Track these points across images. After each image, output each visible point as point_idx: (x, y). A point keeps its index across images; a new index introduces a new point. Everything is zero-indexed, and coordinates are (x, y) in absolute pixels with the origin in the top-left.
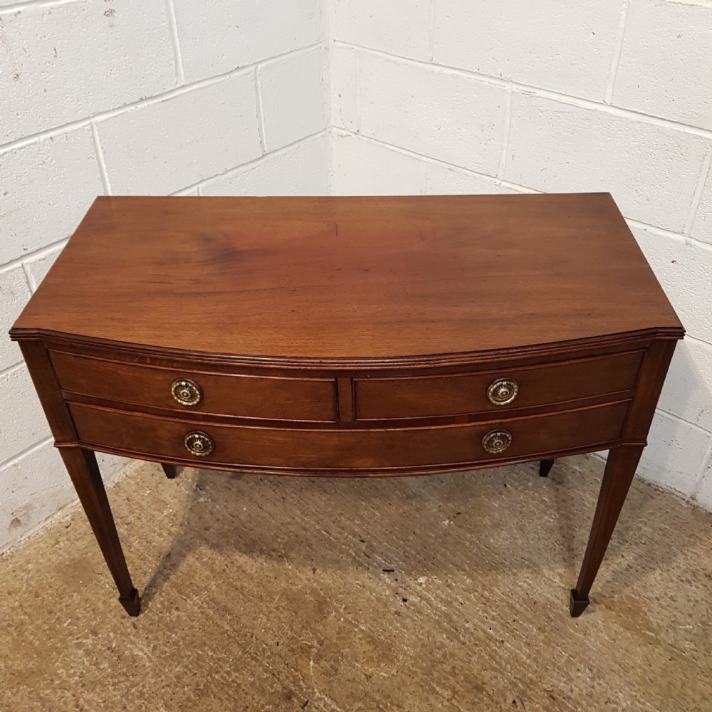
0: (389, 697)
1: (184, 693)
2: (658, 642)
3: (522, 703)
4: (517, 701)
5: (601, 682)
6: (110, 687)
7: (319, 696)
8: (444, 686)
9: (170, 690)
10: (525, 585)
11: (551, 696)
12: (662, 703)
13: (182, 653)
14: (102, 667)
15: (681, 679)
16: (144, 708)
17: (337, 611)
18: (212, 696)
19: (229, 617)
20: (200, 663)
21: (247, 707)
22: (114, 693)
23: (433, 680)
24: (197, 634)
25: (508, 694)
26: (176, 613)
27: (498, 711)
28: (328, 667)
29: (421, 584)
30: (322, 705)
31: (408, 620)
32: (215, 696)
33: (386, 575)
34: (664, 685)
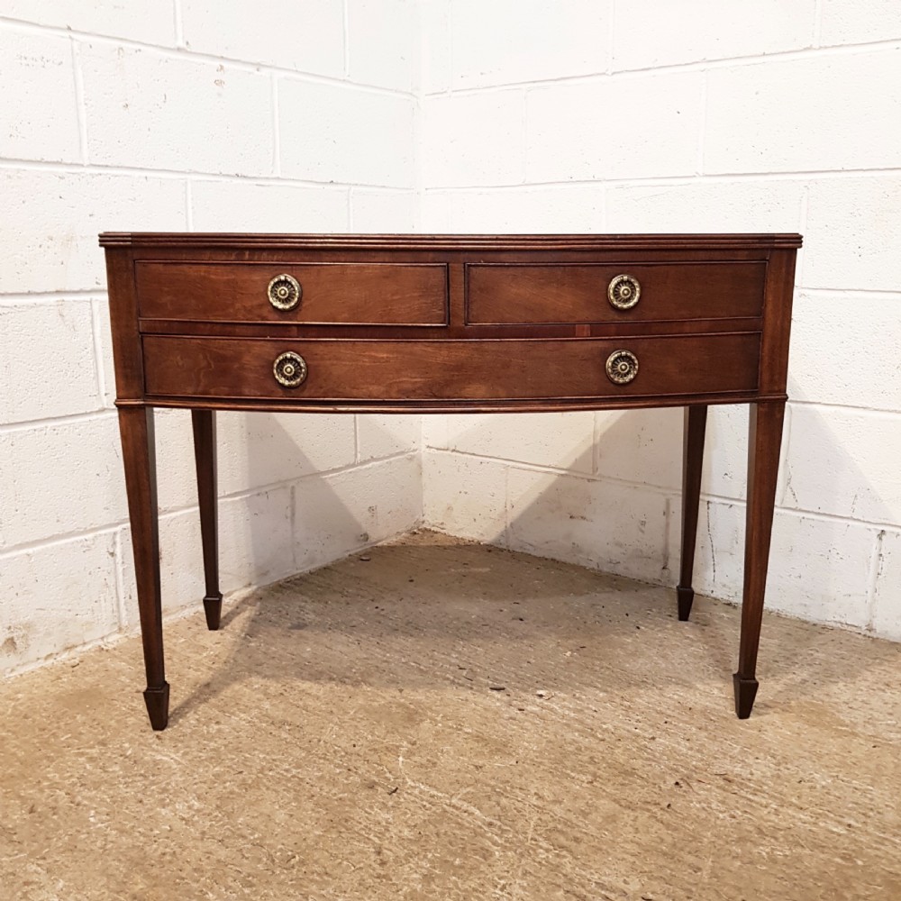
0: (508, 782)
1: (225, 788)
2: (855, 735)
3: (688, 784)
4: (681, 782)
5: (789, 766)
6: (121, 786)
7: (413, 784)
8: (581, 772)
9: (205, 786)
10: (676, 697)
11: (725, 779)
12: (872, 779)
13: (223, 757)
14: (111, 770)
15: (893, 762)
16: (168, 801)
17: (432, 719)
18: (264, 789)
19: (287, 727)
20: (248, 763)
21: (313, 796)
22: (125, 790)
23: (566, 767)
24: (244, 742)
25: (668, 777)
26: (216, 727)
27: (657, 790)
28: (424, 761)
29: (541, 696)
30: (416, 792)
31: (526, 724)
32: (268, 789)
33: (495, 692)
34: (872, 766)
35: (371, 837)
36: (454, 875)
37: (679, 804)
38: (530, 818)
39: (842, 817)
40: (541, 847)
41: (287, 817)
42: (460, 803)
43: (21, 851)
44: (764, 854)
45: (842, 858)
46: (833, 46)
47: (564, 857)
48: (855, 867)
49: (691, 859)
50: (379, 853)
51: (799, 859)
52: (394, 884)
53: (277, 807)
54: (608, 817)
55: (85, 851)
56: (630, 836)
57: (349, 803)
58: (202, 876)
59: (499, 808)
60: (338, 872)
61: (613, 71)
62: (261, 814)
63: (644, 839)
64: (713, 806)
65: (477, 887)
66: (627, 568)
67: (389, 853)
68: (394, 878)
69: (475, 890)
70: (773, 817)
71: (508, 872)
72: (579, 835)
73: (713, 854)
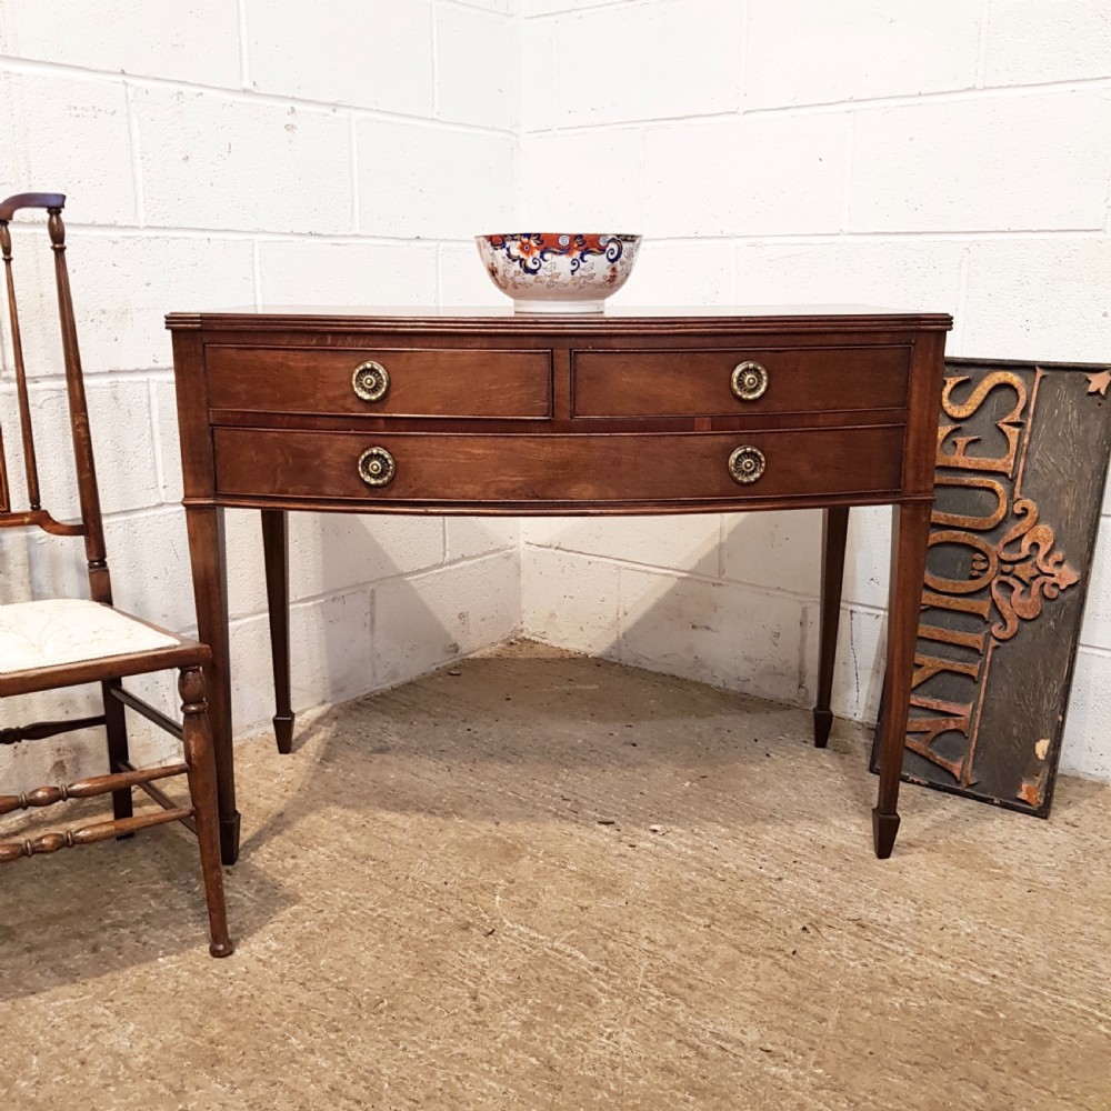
0: (616, 924)
1: (304, 928)
2: (1008, 878)
3: (816, 929)
4: (809, 927)
5: (931, 911)
7: (511, 926)
8: (698, 915)
10: (808, 833)
11: (858, 925)
12: (1023, 927)
14: (178, 907)
15: (1048, 908)
16: (242, 940)
17: (533, 856)
18: (347, 929)
19: (371, 863)
20: (329, 901)
21: (401, 937)
23: (681, 910)
24: (323, 878)
25: (794, 922)
26: (292, 861)
27: (782, 936)
28: (523, 901)
29: (655, 831)
30: (515, 934)
31: (638, 861)
32: (352, 929)
33: (603, 826)
34: (1024, 912)
35: (466, 981)
36: (557, 1022)
37: (805, 951)
38: (641, 964)
39: (987, 967)
40: (652, 995)
41: (374, 960)
42: (563, 946)
43: (86, 993)
44: (897, 1005)
45: (983, 1011)
46: (999, 87)
47: (677, 1005)
48: (997, 1020)
49: (817, 1009)
50: (475, 999)
51: (936, 1011)
52: (491, 1031)
53: (363, 949)
54: (726, 963)
55: (155, 993)
56: (750, 985)
57: (441, 945)
58: (284, 1020)
59: (605, 953)
60: (430, 1017)
61: (746, 109)
62: (345, 956)
63: (764, 986)
64: (844, 953)
65: (582, 1035)
66: (757, 687)
67: (486, 998)
68: (490, 1025)
69: (579, 1038)
70: (909, 967)
71: (615, 1020)
72: (693, 982)
73: (841, 1004)
